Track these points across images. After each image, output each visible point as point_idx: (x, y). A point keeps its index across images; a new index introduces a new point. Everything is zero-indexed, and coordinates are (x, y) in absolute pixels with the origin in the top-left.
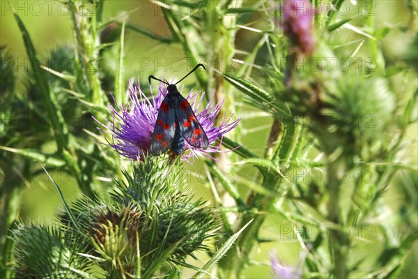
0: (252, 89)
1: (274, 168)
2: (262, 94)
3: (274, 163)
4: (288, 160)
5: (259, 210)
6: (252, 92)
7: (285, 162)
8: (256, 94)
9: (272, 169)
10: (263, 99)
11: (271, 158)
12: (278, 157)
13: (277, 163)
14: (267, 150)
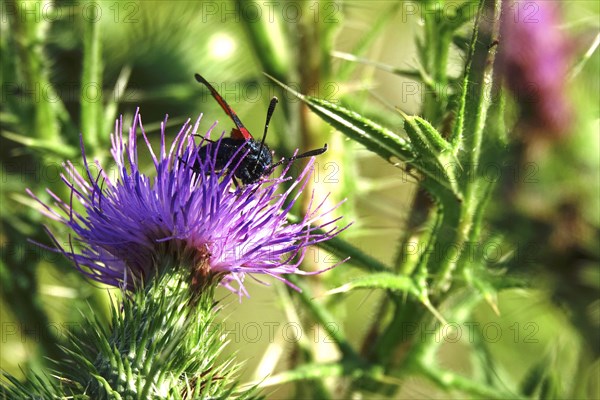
0: (369, 129)
1: (416, 292)
2: (390, 142)
3: (415, 283)
4: (447, 275)
5: (387, 373)
6: (368, 136)
7: (440, 278)
8: (376, 141)
9: (410, 295)
10: (393, 151)
11: (409, 268)
12: (424, 270)
13: (422, 282)
14: (405, 242)
